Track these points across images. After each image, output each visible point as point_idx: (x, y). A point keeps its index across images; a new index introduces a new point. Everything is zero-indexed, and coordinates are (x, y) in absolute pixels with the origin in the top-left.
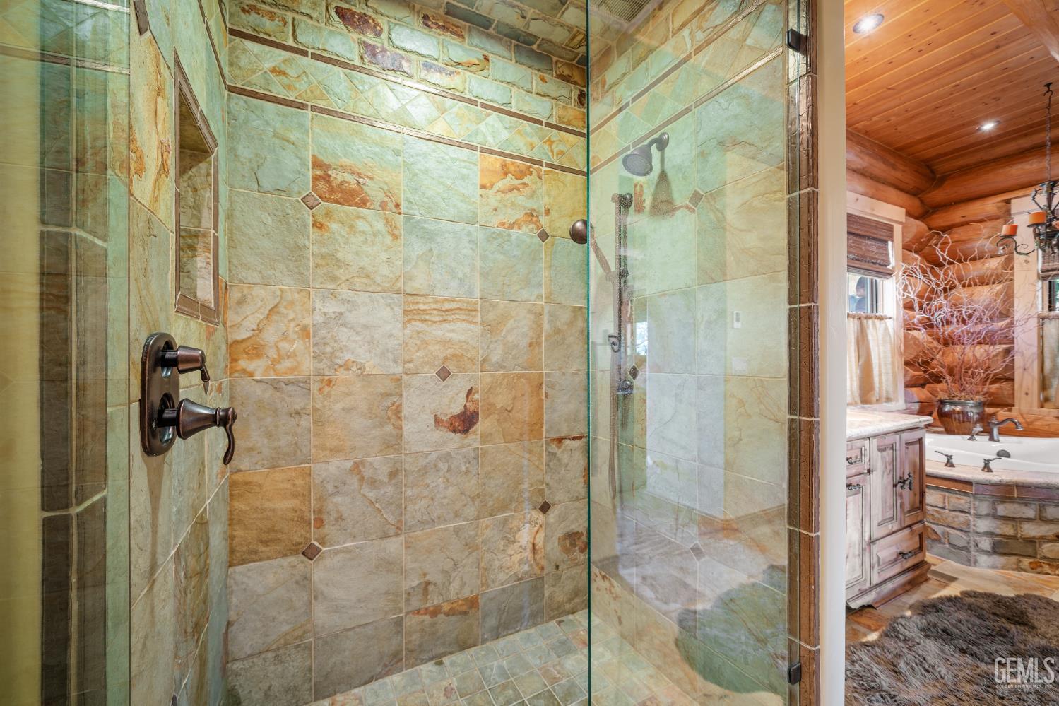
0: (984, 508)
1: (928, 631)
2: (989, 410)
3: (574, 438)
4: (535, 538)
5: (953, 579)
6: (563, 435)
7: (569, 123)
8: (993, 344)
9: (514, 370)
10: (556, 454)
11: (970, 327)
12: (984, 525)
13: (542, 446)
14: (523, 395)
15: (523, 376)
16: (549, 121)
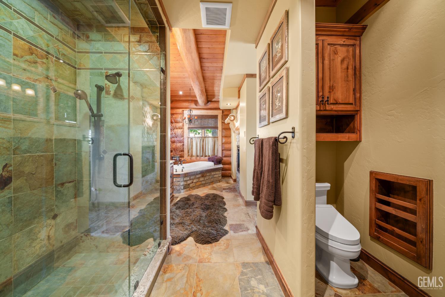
0: (182, 180)
1: (176, 209)
2: (180, 158)
3: (70, 182)
4: (49, 233)
5: (178, 197)
6: (64, 181)
7: (68, 43)
8: (181, 143)
9: (36, 153)
10: (61, 190)
11: (178, 139)
12: (182, 183)
13: (53, 188)
14: (42, 165)
15: (42, 156)
16: (57, 37)
